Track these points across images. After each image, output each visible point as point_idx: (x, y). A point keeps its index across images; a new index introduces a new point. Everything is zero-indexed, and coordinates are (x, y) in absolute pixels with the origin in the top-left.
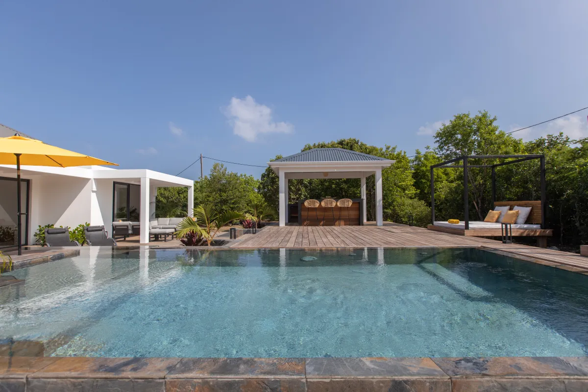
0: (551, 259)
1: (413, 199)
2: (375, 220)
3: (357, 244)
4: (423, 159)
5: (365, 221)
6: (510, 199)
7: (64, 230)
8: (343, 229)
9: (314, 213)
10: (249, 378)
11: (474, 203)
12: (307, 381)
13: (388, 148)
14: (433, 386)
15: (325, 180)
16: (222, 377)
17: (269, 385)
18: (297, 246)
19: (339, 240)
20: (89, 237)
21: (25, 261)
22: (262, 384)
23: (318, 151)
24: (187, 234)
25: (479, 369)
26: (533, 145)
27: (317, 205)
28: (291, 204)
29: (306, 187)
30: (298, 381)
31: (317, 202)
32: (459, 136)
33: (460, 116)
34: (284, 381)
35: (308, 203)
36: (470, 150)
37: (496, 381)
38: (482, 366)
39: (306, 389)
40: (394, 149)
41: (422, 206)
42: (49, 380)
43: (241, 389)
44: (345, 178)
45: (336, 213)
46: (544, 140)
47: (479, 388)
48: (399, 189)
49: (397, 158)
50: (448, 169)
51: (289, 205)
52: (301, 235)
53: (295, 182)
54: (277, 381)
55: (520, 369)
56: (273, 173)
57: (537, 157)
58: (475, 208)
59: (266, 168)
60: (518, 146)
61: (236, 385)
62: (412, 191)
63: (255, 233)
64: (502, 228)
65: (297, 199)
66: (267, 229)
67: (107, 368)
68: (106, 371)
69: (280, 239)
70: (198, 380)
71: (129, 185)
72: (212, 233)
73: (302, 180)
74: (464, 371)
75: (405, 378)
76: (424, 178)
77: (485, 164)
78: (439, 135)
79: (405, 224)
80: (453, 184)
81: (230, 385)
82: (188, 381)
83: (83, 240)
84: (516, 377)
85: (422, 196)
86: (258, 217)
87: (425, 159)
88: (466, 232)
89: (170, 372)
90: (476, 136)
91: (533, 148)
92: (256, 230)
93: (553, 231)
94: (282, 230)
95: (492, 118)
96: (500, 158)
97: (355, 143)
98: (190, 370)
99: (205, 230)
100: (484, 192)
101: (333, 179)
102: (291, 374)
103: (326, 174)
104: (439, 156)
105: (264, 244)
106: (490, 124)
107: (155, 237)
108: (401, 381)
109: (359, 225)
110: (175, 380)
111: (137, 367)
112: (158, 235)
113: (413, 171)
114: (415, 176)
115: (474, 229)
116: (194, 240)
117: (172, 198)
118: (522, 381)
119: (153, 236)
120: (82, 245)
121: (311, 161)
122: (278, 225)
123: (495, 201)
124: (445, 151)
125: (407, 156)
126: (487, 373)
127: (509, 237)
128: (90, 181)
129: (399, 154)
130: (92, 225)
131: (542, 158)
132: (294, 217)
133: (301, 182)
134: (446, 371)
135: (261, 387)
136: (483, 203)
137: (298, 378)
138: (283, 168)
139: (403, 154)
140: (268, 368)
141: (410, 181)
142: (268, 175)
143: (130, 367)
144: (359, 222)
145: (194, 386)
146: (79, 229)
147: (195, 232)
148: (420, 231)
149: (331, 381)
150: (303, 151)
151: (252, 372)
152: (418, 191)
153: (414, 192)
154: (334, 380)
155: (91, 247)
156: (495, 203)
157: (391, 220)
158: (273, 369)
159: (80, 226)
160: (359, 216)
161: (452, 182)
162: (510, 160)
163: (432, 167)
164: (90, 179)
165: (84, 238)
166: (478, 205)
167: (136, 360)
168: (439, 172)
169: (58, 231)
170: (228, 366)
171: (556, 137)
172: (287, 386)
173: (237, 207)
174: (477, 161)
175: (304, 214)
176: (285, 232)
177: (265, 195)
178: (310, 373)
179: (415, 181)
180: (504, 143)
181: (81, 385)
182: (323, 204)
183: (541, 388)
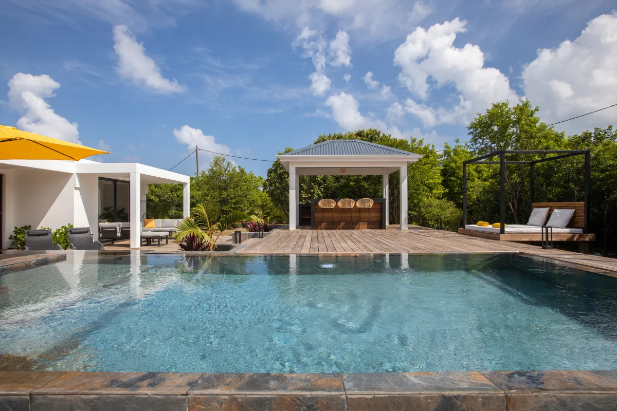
0: (598, 266)
1: (441, 199)
2: (398, 224)
3: (381, 250)
4: (452, 154)
5: (387, 224)
6: (550, 200)
7: (46, 232)
8: (363, 233)
9: (329, 215)
10: (283, 395)
11: (510, 204)
12: (347, 397)
13: (414, 141)
14: (486, 402)
15: (341, 177)
16: (251, 393)
17: (304, 402)
18: (313, 252)
19: (360, 245)
20: (72, 241)
21: (5, 267)
22: (297, 401)
23: (335, 143)
24: (186, 237)
25: (534, 383)
26: (578, 139)
27: (333, 206)
28: (302, 204)
29: (319, 184)
30: (337, 397)
31: (333, 202)
32: (496, 128)
33: (498, 105)
34: (321, 398)
35: (323, 203)
36: (507, 144)
37: (554, 396)
38: (538, 380)
39: (346, 406)
40: (421, 142)
41: (451, 207)
42: (56, 397)
43: (273, 406)
44: (365, 174)
45: (355, 215)
46: (590, 134)
47: (536, 403)
48: (425, 187)
49: (424, 153)
50: (481, 165)
51: (300, 205)
52: (316, 239)
53: (307, 179)
54: (313, 397)
55: (580, 384)
56: (281, 168)
57: (581, 153)
58: (511, 210)
59: (273, 163)
60: (560, 140)
61: (268, 402)
62: (440, 190)
63: (262, 237)
64: (542, 232)
65: (309, 198)
66: (275, 232)
67: (121, 383)
68: (119, 386)
69: (293, 244)
70: (224, 397)
71: (115, 181)
72: (214, 237)
73: (315, 176)
74: (519, 386)
75: (455, 393)
76: (454, 176)
77: (522, 160)
78: (473, 126)
79: (432, 227)
80: (486, 183)
81: (260, 402)
82: (214, 398)
83: (66, 244)
84: (577, 392)
85: (451, 196)
86: (265, 218)
87: (455, 154)
88: (502, 236)
89: (192, 388)
90: (514, 129)
91: (578, 143)
92: (262, 234)
93: (596, 236)
94: (293, 234)
95: (533, 108)
96: (539, 153)
97: (376, 134)
98: (213, 386)
99: (206, 232)
100: (521, 192)
101: (351, 176)
102: (329, 390)
103: (343, 169)
104: (472, 150)
105: (275, 250)
106: (532, 115)
107: (147, 241)
108: (451, 397)
109: (381, 229)
110: (199, 396)
111: (154, 383)
112: (150, 239)
113: (442, 168)
114: (444, 173)
115: (510, 233)
116: (195, 244)
117: (163, 196)
118: (584, 395)
119: (145, 240)
120: (65, 249)
121: (326, 154)
122: (288, 228)
123: (533, 202)
124: (479, 145)
125: (435, 151)
126: (543, 387)
127: (550, 242)
128: (73, 176)
129: (426, 148)
130: (75, 226)
131: (587, 153)
132: (307, 219)
133: (313, 179)
134: (499, 386)
135: (295, 404)
136: (519, 205)
137: (337, 395)
138: (293, 163)
139: (430, 148)
140: (302, 385)
141: (438, 179)
142: (276, 170)
143: (146, 383)
144: (380, 225)
145: (221, 404)
146: (61, 231)
147: (195, 235)
148: (449, 235)
149: (374, 397)
150: (317, 142)
151: (285, 389)
152: (447, 191)
153: (443, 191)
154: (377, 396)
155: (75, 251)
156: (533, 204)
157: (416, 223)
158: (307, 385)
159: (62, 227)
160: (381, 218)
161: (485, 180)
162: (552, 155)
163: (465, 163)
164: (72, 174)
165: (67, 241)
166: (513, 207)
167: (151, 375)
168: (471, 168)
169: (40, 232)
170: (256, 382)
171: (605, 130)
172: (325, 403)
173: (239, 207)
174: (514, 157)
175: (318, 215)
176: (297, 237)
177: (271, 194)
178: (349, 390)
179: (443, 178)
180: (545, 137)
181: (93, 402)
182: (340, 204)
183: (605, 403)
